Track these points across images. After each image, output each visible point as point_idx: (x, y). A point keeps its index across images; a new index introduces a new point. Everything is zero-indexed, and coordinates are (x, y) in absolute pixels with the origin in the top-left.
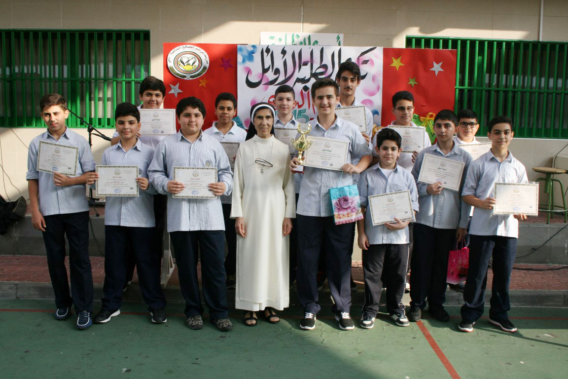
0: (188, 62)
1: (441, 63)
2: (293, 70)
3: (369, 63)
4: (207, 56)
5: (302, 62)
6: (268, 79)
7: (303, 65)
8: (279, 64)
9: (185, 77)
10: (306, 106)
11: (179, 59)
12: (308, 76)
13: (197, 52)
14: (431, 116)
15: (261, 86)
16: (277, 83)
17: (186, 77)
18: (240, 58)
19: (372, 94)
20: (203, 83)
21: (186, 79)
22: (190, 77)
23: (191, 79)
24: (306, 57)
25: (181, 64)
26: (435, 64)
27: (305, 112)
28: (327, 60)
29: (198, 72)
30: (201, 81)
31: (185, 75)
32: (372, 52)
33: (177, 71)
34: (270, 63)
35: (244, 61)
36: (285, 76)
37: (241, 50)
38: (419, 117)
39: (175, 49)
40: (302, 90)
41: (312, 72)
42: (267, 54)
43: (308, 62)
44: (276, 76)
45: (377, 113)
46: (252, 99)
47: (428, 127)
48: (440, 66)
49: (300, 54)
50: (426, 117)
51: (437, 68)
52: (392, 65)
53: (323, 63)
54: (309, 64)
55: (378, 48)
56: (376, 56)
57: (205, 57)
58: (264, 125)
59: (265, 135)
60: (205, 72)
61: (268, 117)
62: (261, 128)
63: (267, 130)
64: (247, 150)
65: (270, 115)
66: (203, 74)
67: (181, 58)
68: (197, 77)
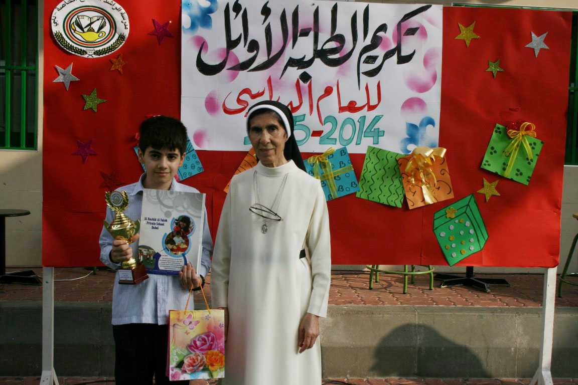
0: (90, 25)
1: (545, 35)
2: (282, 44)
3: (418, 32)
4: (126, 15)
5: (299, 30)
6: (237, 59)
7: (301, 35)
8: (257, 32)
10: (305, 109)
11: (74, 20)
12: (309, 56)
13: (108, 8)
14: (528, 128)
15: (224, 71)
16: (253, 67)
17: (86, 53)
18: (186, 20)
19: (424, 88)
20: (118, 66)
21: (86, 56)
22: (94, 53)
23: (95, 56)
24: (306, 20)
25: (78, 29)
26: (534, 36)
27: (304, 120)
28: (344, 28)
29: (109, 44)
30: (114, 60)
31: (85, 49)
32: (424, 13)
33: (69, 41)
34: (241, 31)
35: (193, 26)
36: (269, 54)
37: (188, 5)
38: (506, 131)
40: (298, 81)
41: (317, 48)
42: (235, 14)
43: (310, 30)
44: (252, 55)
45: (431, 122)
46: (209, 95)
47: (521, 147)
48: (543, 39)
49: (295, 14)
50: (518, 130)
51: (537, 43)
52: (459, 37)
53: (336, 33)
54: (312, 34)
55: (433, 6)
56: (431, 22)
57: (123, 17)
58: (265, 144)
59: (271, 161)
60: (121, 46)
61: (271, 128)
62: (261, 150)
63: (272, 152)
64: (241, 188)
65: (276, 123)
66: (117, 49)
67: (78, 17)
68: (107, 54)
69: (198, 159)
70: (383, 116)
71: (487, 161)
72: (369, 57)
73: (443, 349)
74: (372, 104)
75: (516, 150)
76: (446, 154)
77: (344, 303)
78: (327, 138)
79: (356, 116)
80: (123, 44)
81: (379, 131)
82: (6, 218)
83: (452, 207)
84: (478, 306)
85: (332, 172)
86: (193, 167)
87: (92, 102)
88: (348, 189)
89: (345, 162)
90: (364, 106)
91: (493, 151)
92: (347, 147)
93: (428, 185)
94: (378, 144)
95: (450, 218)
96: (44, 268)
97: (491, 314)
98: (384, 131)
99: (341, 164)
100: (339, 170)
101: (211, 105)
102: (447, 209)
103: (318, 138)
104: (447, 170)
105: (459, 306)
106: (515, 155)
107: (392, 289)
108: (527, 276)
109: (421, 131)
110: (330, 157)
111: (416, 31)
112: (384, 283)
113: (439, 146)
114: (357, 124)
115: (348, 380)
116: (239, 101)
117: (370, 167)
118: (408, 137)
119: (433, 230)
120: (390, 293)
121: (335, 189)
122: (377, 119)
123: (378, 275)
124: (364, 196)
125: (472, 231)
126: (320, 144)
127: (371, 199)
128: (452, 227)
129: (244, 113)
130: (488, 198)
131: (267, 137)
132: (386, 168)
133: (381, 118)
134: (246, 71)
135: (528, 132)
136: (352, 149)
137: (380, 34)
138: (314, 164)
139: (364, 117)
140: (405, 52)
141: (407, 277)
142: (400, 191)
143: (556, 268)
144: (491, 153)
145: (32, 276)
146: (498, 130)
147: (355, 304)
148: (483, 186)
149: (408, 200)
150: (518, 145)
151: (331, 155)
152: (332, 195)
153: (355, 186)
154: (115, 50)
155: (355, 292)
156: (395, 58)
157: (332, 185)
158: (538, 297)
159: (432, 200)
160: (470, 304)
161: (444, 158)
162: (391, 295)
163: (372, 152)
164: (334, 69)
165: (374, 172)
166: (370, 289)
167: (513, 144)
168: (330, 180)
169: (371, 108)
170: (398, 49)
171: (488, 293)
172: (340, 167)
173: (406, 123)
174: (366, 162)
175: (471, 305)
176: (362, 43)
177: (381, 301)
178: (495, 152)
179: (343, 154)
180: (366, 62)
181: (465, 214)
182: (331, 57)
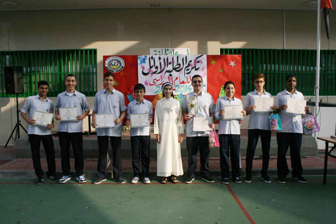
0: (114, 64)
2: (164, 67)
4: (124, 61)
6: (152, 71)
7: (169, 64)
8: (157, 64)
9: (113, 71)
11: (111, 63)
12: (171, 69)
13: (119, 60)
15: (149, 74)
16: (157, 73)
18: (139, 62)
20: (122, 74)
21: (114, 72)
22: (116, 71)
24: (170, 60)
25: (112, 65)
26: (231, 62)
28: (180, 62)
29: (120, 69)
30: (121, 73)
32: (202, 57)
33: (109, 68)
34: (153, 64)
35: (141, 63)
36: (161, 70)
37: (139, 58)
39: (109, 58)
40: (169, 76)
41: (173, 67)
42: (152, 59)
43: (171, 63)
44: (156, 70)
46: (145, 81)
48: (234, 63)
49: (167, 59)
52: (211, 63)
53: (178, 63)
54: (172, 64)
55: (204, 55)
56: (203, 59)
59: (168, 97)
63: (169, 95)
64: (161, 104)
66: (122, 70)
68: (119, 71)
72: (187, 69)
74: (188, 81)
78: (177, 91)
79: (184, 85)
80: (123, 68)
81: (191, 89)
91: (222, 93)
99: (181, 98)
101: (146, 83)
111: (200, 62)
114: (185, 87)
116: (153, 82)
126: (175, 92)
129: (155, 85)
134: (155, 74)
136: (183, 94)
137: (190, 63)
139: (187, 85)
140: (196, 68)
151: (178, 95)
156: (194, 69)
164: (178, 73)
169: (188, 83)
170: (195, 67)
176: (185, 65)
179: (181, 95)
182: (177, 69)
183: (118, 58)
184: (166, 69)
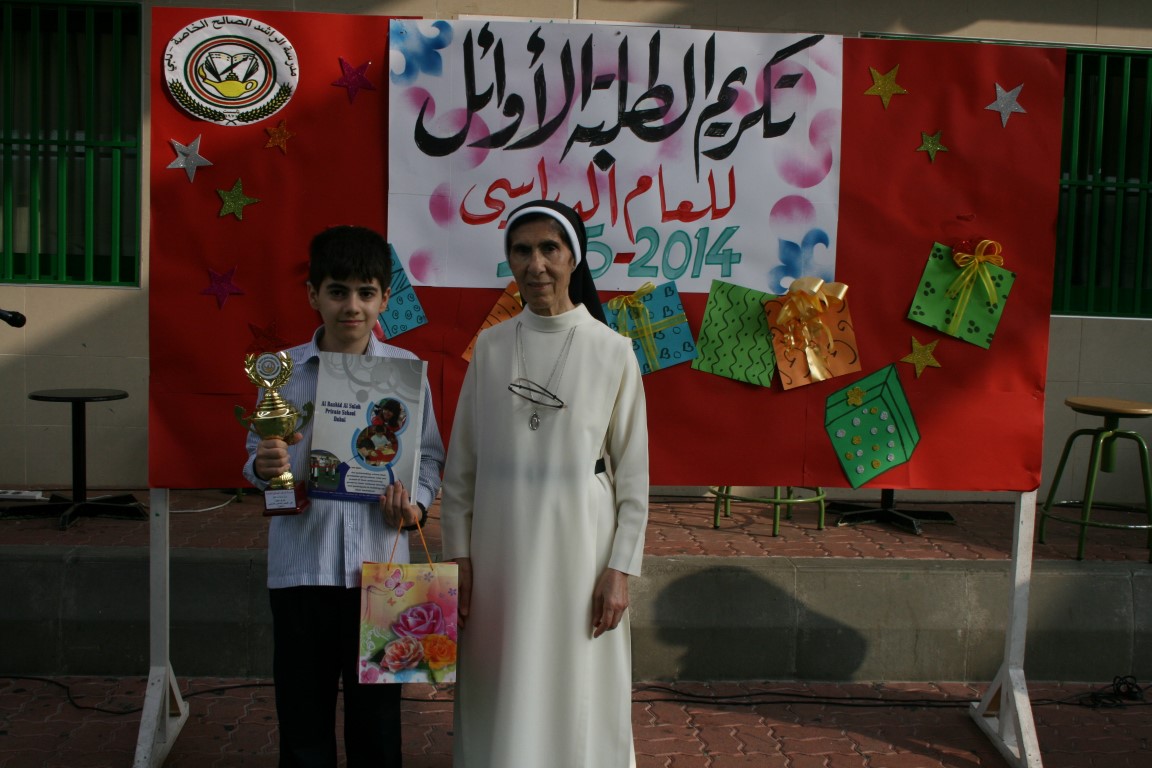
0: (230, 68)
1: (1019, 89)
2: (563, 102)
3: (800, 82)
4: (293, 52)
5: (594, 75)
6: (485, 128)
7: (594, 88)
8: (520, 81)
9: (222, 116)
10: (603, 215)
11: (203, 60)
12: (611, 121)
13: (262, 39)
14: (990, 250)
15: (464, 149)
16: (512, 141)
17: (224, 118)
18: (396, 59)
19: (809, 180)
20: (279, 140)
21: (224, 123)
22: (238, 118)
23: (239, 123)
24: (605, 60)
25: (210, 76)
26: (1000, 91)
27: (601, 234)
28: (671, 73)
29: (263, 103)
30: (272, 130)
31: (221, 110)
32: (810, 49)
33: (194, 97)
34: (492, 78)
35: (409, 70)
36: (541, 120)
37: (401, 35)
38: (951, 255)
39: (190, 27)
40: (591, 166)
41: (624, 109)
42: (482, 49)
43: (612, 77)
44: (511, 120)
45: (822, 238)
46: (436, 191)
47: (977, 283)
48: (1016, 96)
49: (587, 50)
50: (972, 252)
51: (1006, 102)
52: (870, 92)
53: (659, 82)
54: (615, 84)
55: (827, 37)
56: (822, 64)
57: (287, 54)
58: (536, 275)
59: (546, 304)
60: (284, 105)
61: (548, 247)
62: (529, 284)
63: (548, 289)
64: (494, 352)
65: (556, 239)
66: (278, 110)
67: (210, 55)
68: (260, 119)
69: (417, 302)
70: (738, 227)
71: (918, 307)
72: (714, 126)
73: (840, 632)
74: (719, 206)
75: (968, 287)
76: (848, 293)
77: (670, 552)
78: (642, 266)
79: (692, 228)
80: (288, 101)
81: (731, 254)
82: (87, 404)
83: (857, 386)
84: (901, 558)
85: (650, 325)
86: (409, 316)
87: (234, 203)
88: (677, 355)
89: (673, 307)
90: (707, 210)
91: (928, 290)
92: (676, 281)
93: (816, 349)
94: (729, 276)
95: (854, 405)
96: (153, 490)
97: (923, 572)
98: (740, 255)
99: (666, 311)
100: (661, 322)
101: (441, 207)
102: (849, 389)
103: (625, 267)
104: (850, 321)
105: (868, 558)
106: (966, 296)
107: (753, 529)
108: (985, 506)
109: (805, 254)
110: (648, 298)
111: (796, 81)
112: (740, 518)
113: (836, 280)
114: (694, 242)
115: (676, 684)
116: (489, 201)
117: (716, 315)
118: (781, 264)
119: (825, 427)
120: (750, 535)
121: (654, 354)
122: (729, 233)
123: (729, 503)
124: (705, 367)
125: (891, 429)
126: (629, 275)
127: (717, 372)
128: (857, 421)
129: (497, 222)
130: (919, 371)
131: (540, 262)
132: (744, 318)
133: (734, 231)
134: (500, 149)
135: (989, 256)
136: (686, 285)
137: (735, 85)
138: (618, 311)
139: (707, 229)
140: (774, 120)
141: (779, 507)
142: (767, 358)
143: (1035, 492)
144: (926, 293)
145: (132, 504)
146: (938, 254)
147: (688, 553)
148: (910, 350)
149: (781, 374)
150: (971, 280)
151: (648, 295)
152: (650, 364)
153: (690, 349)
154: (275, 113)
155: (690, 534)
156: (760, 126)
157: (651, 348)
158: (1005, 543)
159: (822, 374)
160: (887, 554)
161: (844, 300)
162: (752, 538)
163: (720, 291)
164: (654, 147)
165: (722, 325)
166: (716, 527)
167: (964, 278)
168: (647, 338)
169: (719, 214)
170: (766, 111)
171: (919, 535)
172: (665, 316)
173: (780, 241)
174: (709, 307)
175: (890, 555)
176: (701, 102)
177: (734, 549)
178: (933, 291)
179: (669, 293)
180: (709, 133)
181: (880, 399)
182: (649, 124)
183: (256, 29)
184: (578, 117)
